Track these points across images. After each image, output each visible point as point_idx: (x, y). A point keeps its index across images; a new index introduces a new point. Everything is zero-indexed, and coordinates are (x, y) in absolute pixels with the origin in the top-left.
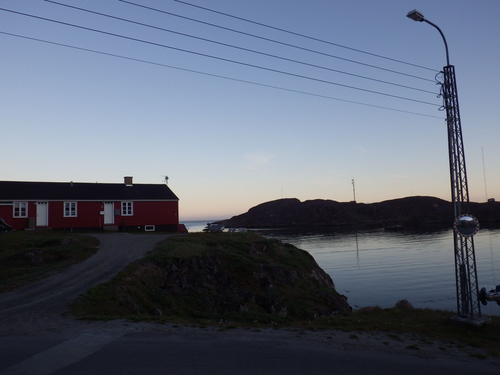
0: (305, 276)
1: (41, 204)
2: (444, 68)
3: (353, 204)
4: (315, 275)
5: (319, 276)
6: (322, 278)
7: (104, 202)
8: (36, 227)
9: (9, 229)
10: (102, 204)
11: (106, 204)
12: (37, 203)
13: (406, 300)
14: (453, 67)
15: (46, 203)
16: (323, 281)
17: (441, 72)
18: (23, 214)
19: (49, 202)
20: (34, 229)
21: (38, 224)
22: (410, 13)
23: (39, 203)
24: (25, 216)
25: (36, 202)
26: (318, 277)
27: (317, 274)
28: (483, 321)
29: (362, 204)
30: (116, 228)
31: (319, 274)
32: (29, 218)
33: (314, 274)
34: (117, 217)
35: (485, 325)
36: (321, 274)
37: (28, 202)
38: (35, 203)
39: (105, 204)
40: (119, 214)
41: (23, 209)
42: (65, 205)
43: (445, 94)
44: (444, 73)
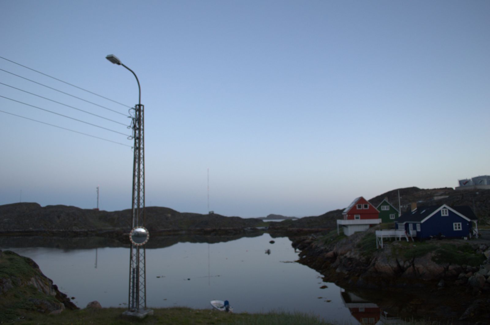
0: (22, 284)
2: (136, 105)
3: (96, 211)
4: (35, 282)
5: (39, 283)
6: (42, 285)
13: (96, 301)
14: (143, 106)
16: (42, 288)
17: (133, 108)
22: (109, 56)
26: (37, 285)
27: (37, 281)
28: (146, 313)
29: (104, 212)
31: (39, 281)
33: (33, 282)
35: (147, 316)
36: (42, 281)
43: (135, 126)
44: (135, 109)
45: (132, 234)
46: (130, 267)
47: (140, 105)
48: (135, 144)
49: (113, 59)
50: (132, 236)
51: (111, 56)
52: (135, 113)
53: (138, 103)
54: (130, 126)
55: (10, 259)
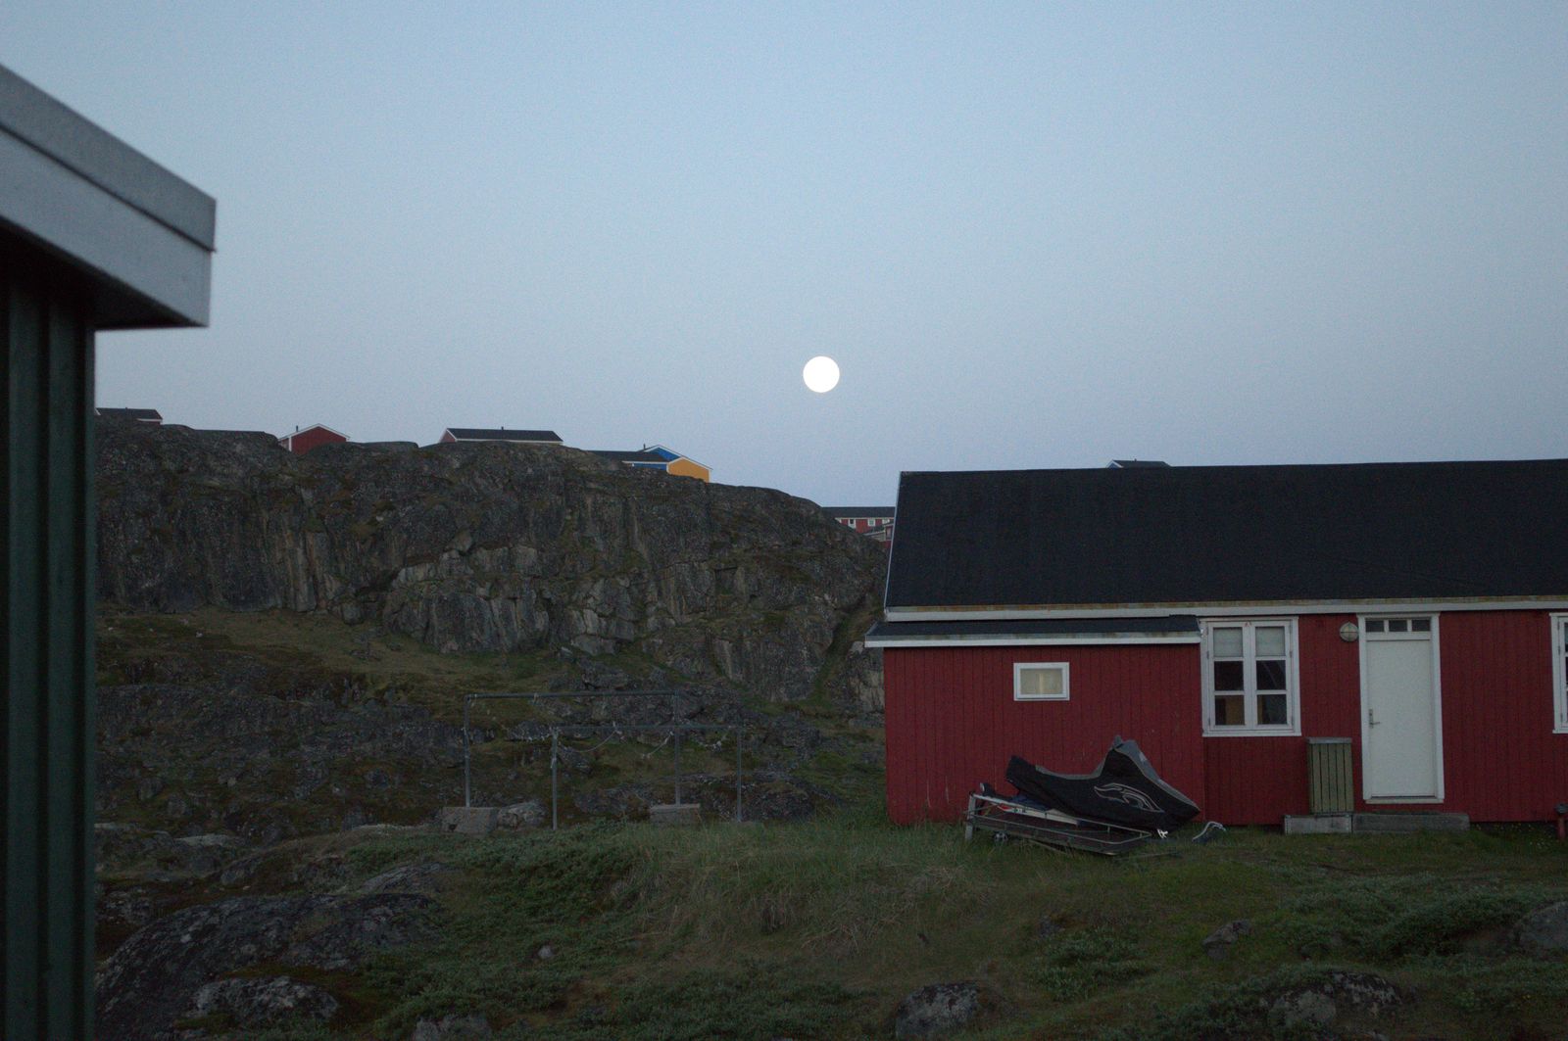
1: (1386, 634)
8: (1360, 805)
9: (1180, 819)
12: (1362, 624)
15: (1422, 625)
18: (1272, 711)
19: (1446, 616)
20: (1346, 824)
21: (1378, 784)
23: (1373, 626)
24: (1283, 721)
25: (1352, 618)
32: (1312, 741)
37: (1301, 616)
38: (1346, 630)
41: (1271, 674)
42: (1558, 638)
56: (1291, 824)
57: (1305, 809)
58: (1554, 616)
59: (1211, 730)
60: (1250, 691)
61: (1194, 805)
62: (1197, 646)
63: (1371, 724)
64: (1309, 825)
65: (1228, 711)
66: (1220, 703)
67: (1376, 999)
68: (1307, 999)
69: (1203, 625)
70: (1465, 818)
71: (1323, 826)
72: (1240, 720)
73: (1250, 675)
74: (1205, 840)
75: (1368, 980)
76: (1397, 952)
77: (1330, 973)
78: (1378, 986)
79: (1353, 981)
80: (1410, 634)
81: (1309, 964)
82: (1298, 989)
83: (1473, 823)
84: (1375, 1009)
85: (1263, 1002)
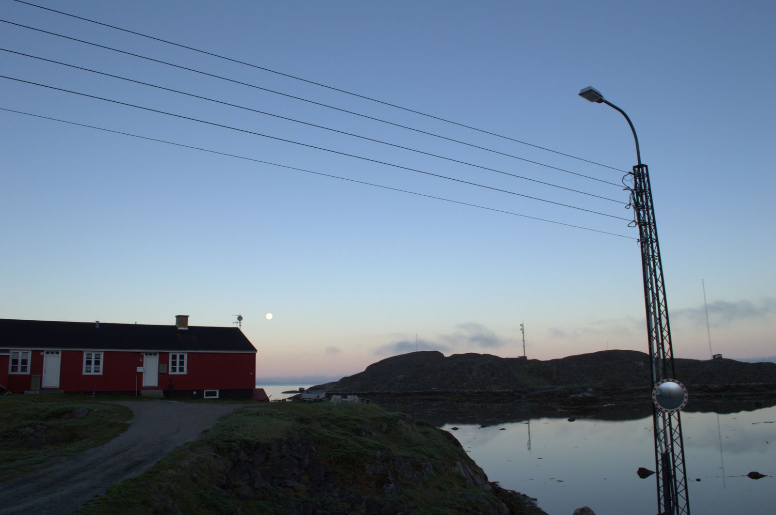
1: (50, 354)
2: (634, 167)
3: (522, 360)
4: (461, 469)
5: (467, 470)
6: (472, 474)
7: (143, 352)
8: (41, 388)
9: (1, 391)
10: (140, 356)
11: (147, 356)
12: (45, 352)
13: (587, 508)
14: (646, 166)
15: (58, 353)
16: (473, 478)
17: (630, 173)
18: (24, 369)
19: (62, 351)
20: (38, 392)
21: (45, 384)
22: (582, 92)
23: (47, 353)
24: (26, 371)
25: (43, 351)
26: (465, 472)
27: (464, 467)
29: (535, 362)
30: (160, 393)
31: (466, 466)
32: (33, 375)
33: (459, 468)
34: (162, 376)
36: (471, 468)
37: (32, 350)
38: (42, 353)
39: (145, 356)
40: (166, 372)
41: (24, 362)
42: (85, 356)
43: (637, 203)
44: (634, 174)
45: (657, 392)
46: (656, 451)
47: (640, 166)
48: (641, 234)
49: (592, 95)
50: (657, 396)
51: (590, 89)
52: (633, 182)
53: (637, 164)
54: (630, 204)
55: (425, 433)
56: (26, 392)
57: (29, 389)
58: (84, 353)
59: (10, 373)
60: (20, 365)
61: (5, 388)
62: (9, 356)
63: (45, 372)
64: (30, 392)
65: (14, 369)
66: (13, 367)
67: (43, 428)
68: (28, 428)
69: (10, 352)
70: (63, 391)
71: (33, 393)
72: (17, 371)
73: (20, 362)
74: (6, 395)
75: (41, 424)
76: (48, 418)
77: (33, 423)
78: (43, 425)
79: (38, 425)
80: (55, 355)
81: (28, 421)
82: (26, 427)
83: (65, 392)
84: (42, 430)
85: (18, 429)
